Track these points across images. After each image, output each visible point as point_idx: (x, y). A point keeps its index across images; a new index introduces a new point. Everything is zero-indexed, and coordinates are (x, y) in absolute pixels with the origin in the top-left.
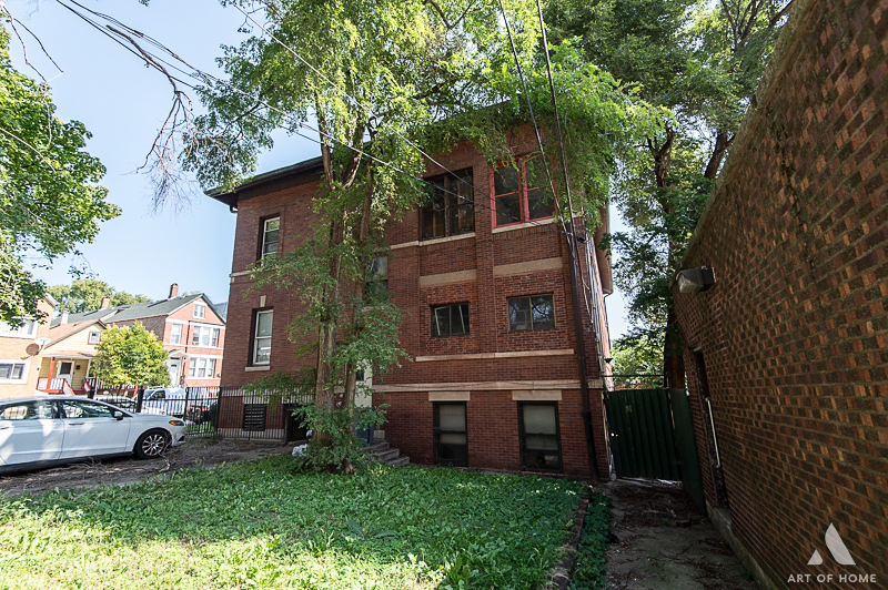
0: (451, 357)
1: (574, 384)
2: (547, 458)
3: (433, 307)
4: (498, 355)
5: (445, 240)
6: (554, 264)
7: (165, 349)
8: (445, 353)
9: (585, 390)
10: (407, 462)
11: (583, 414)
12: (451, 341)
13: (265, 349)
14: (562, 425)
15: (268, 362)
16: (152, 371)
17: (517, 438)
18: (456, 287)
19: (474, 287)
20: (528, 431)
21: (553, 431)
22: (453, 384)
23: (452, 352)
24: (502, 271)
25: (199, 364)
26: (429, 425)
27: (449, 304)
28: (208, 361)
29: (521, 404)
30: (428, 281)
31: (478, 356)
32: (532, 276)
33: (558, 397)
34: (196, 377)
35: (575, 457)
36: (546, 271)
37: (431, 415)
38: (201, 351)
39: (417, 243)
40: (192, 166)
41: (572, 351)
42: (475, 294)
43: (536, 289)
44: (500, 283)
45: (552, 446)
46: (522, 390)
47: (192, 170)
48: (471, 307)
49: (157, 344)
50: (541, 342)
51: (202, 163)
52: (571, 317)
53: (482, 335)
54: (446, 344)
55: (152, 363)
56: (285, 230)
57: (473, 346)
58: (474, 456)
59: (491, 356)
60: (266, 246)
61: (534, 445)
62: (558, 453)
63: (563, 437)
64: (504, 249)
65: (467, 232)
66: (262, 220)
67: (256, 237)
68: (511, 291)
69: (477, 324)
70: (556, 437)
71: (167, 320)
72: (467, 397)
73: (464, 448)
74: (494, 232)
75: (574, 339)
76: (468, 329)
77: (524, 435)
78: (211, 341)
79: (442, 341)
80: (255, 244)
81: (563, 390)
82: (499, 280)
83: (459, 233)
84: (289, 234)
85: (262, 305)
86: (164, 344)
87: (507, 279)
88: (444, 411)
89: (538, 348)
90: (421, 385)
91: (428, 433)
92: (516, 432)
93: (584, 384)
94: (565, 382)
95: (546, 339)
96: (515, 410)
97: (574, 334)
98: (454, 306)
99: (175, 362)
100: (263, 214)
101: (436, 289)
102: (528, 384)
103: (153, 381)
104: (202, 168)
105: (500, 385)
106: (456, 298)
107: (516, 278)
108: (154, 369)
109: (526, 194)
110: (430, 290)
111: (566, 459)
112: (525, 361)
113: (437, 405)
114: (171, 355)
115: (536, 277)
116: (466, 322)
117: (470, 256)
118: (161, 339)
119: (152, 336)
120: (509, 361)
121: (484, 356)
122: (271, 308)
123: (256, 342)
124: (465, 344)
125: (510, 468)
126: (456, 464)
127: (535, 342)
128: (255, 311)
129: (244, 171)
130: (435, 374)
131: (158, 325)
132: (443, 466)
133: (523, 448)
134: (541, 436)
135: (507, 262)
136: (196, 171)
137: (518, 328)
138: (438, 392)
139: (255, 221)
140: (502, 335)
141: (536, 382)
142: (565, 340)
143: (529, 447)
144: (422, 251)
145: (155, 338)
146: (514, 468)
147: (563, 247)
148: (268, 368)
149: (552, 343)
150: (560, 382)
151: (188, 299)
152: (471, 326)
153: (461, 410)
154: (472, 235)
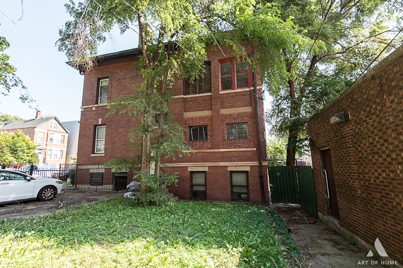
0: (199, 151)
1: (256, 163)
2: (242, 196)
3: (190, 127)
4: (222, 150)
5: (196, 95)
6: (248, 109)
7: (35, 144)
8: (196, 149)
9: (260, 166)
10: (177, 199)
11: (259, 177)
12: (198, 143)
13: (101, 145)
14: (250, 181)
15: (104, 152)
16: (28, 156)
17: (229, 187)
18: (202, 118)
19: (211, 118)
20: (234, 184)
21: (245, 184)
22: (200, 163)
23: (200, 148)
24: (224, 111)
25: (54, 152)
26: (188, 182)
27: (198, 126)
28: (58, 151)
29: (231, 172)
30: (187, 115)
31: (212, 151)
32: (238, 115)
33: (248, 169)
34: (52, 159)
35: (255, 195)
36: (244, 112)
37: (189, 177)
38: (55, 146)
39: (182, 96)
40: (64, 48)
41: (255, 149)
42: (211, 122)
43: (240, 121)
44: (223, 117)
45: (245, 191)
46: (232, 166)
47: (63, 51)
48: (208, 128)
49: (31, 142)
50: (241, 145)
51: (69, 47)
52: (255, 134)
53: (214, 141)
54: (196, 145)
55: (28, 151)
56: (112, 85)
57: (210, 146)
58: (210, 196)
59: (218, 150)
60: (101, 93)
61: (236, 190)
62: (248, 193)
63: (250, 187)
64: (225, 102)
65: (207, 92)
66: (99, 79)
67: (95, 88)
68: (228, 121)
69: (211, 136)
70: (247, 186)
71: (36, 129)
72: (206, 169)
73: (205, 192)
74: (220, 93)
75: (256, 143)
76: (207, 138)
77: (232, 186)
78: (60, 141)
79: (195, 143)
80: (95, 92)
81: (251, 166)
82: (222, 116)
83: (203, 93)
84: (114, 88)
85: (100, 123)
86: (34, 141)
87: (226, 115)
88: (194, 176)
89: (240, 147)
90: (184, 164)
91: (188, 186)
92: (229, 185)
93: (260, 163)
94: (252, 162)
95: (243, 144)
96: (229, 175)
97: (256, 141)
98: (201, 127)
99: (40, 151)
100: (99, 76)
101: (192, 119)
102: (235, 163)
103: (29, 160)
104: (69, 50)
105: (222, 164)
106: (202, 123)
107: (231, 115)
108: (29, 155)
109: (235, 76)
110: (189, 119)
111: (251, 196)
112: (234, 153)
113: (192, 173)
114: (39, 148)
115: (239, 115)
116: (206, 135)
117: (209, 104)
118: (32, 139)
119: (27, 138)
120: (227, 153)
121: (215, 150)
122: (105, 125)
123: (96, 142)
124: (206, 145)
125: (226, 201)
126: (201, 199)
127: (239, 144)
128: (95, 126)
129: (91, 53)
130: (192, 159)
131: (30, 131)
132: (195, 200)
133: (232, 192)
134: (240, 186)
135: (226, 107)
136: (65, 51)
137: (230, 138)
138: (192, 167)
139: (95, 80)
140: (223, 141)
141: (239, 163)
142: (252, 144)
143: (234, 191)
144: (185, 100)
145: (29, 139)
146: (228, 201)
147: (253, 102)
148: (104, 155)
149: (246, 145)
150: (250, 162)
151: (48, 119)
152: (208, 137)
153: (203, 175)
154: (210, 94)
